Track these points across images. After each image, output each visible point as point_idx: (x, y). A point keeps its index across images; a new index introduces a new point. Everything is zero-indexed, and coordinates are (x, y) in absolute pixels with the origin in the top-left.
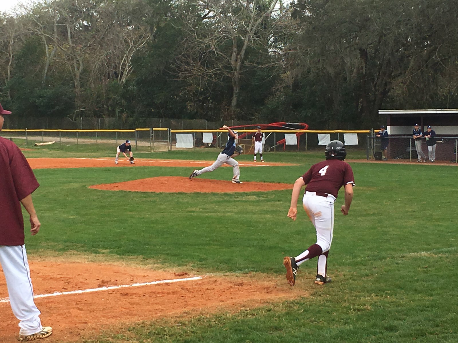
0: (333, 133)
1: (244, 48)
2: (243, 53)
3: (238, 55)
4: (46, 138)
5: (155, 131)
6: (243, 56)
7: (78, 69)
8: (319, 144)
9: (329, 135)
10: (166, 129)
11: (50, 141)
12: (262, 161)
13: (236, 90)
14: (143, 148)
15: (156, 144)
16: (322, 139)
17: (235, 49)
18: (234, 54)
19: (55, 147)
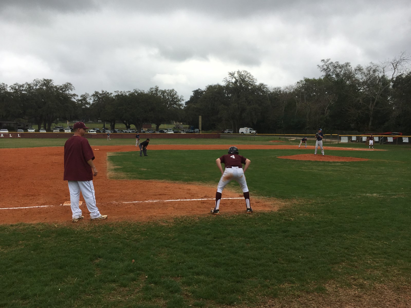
0: (409, 137)
1: (375, 101)
2: (375, 103)
3: (372, 104)
4: (292, 138)
5: (333, 135)
6: (375, 105)
7: (308, 112)
8: (403, 142)
9: (408, 138)
10: (337, 135)
11: (294, 139)
12: (372, 148)
13: (371, 119)
14: (328, 142)
15: (333, 141)
16: (404, 140)
17: (371, 102)
18: (371, 104)
19: (295, 141)
